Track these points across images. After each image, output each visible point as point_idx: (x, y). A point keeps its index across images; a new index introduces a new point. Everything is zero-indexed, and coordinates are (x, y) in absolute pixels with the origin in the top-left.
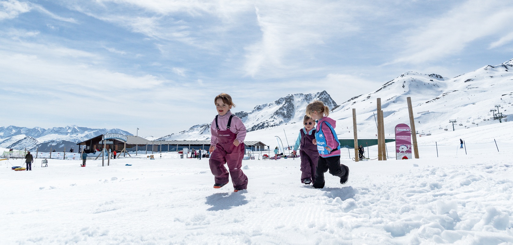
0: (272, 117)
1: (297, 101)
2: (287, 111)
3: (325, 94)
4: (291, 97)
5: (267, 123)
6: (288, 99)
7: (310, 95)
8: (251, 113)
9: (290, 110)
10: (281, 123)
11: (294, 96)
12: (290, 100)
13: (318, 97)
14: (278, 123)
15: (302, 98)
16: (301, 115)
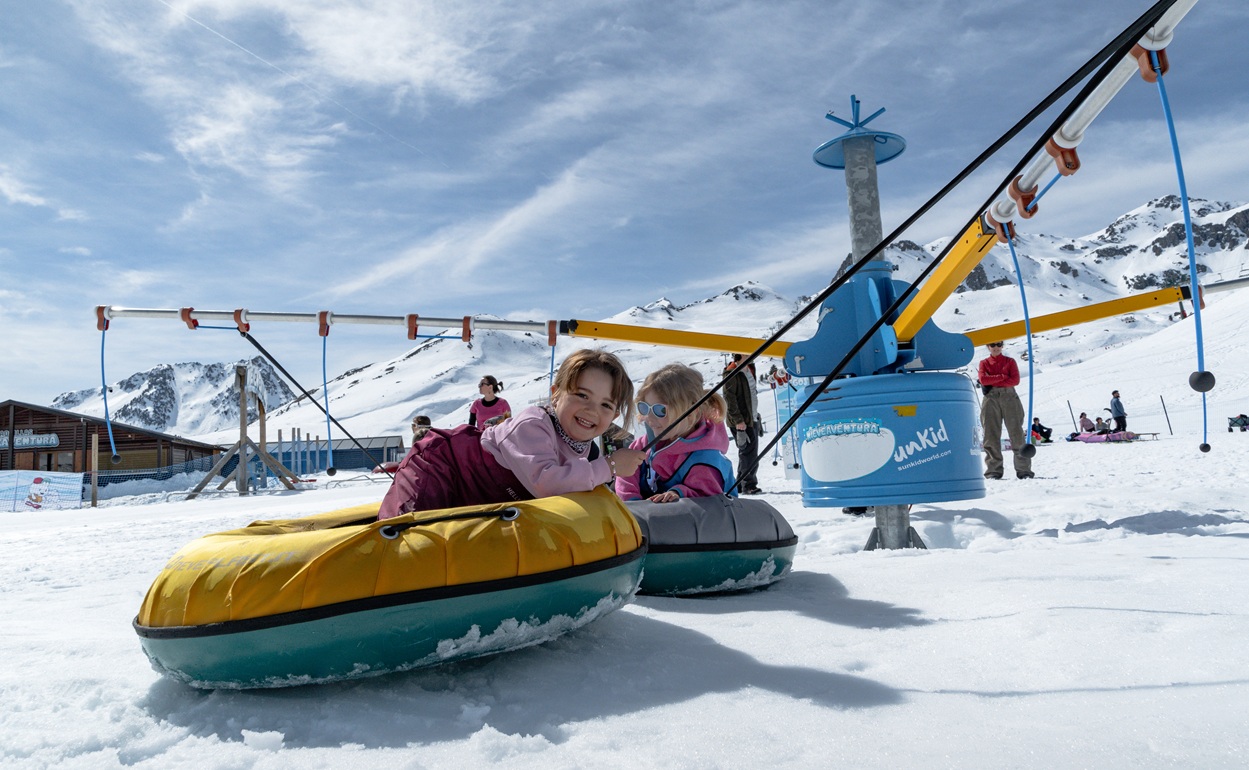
1: (183, 380)
2: (156, 407)
3: (260, 365)
4: (165, 370)
6: (157, 376)
7: (221, 366)
9: (162, 404)
11: (176, 369)
12: (165, 379)
15: (197, 373)
16: (194, 415)
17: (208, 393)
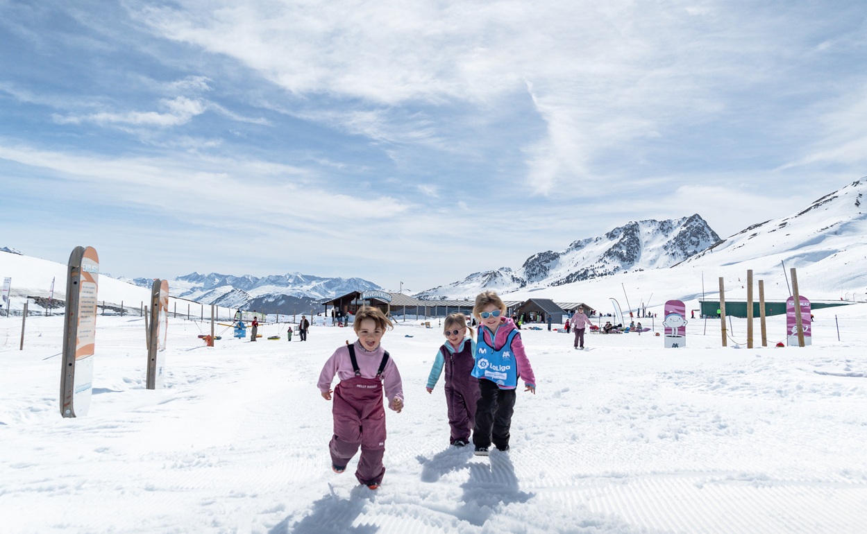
0: (601, 260)
1: (644, 232)
2: (628, 250)
3: (697, 221)
4: (633, 226)
5: (592, 270)
6: (629, 229)
7: (670, 222)
8: (564, 254)
9: (632, 248)
10: (616, 269)
11: (640, 224)
12: (633, 231)
13: (685, 226)
14: (612, 270)
15: (655, 227)
16: (652, 256)
17: (661, 241)
